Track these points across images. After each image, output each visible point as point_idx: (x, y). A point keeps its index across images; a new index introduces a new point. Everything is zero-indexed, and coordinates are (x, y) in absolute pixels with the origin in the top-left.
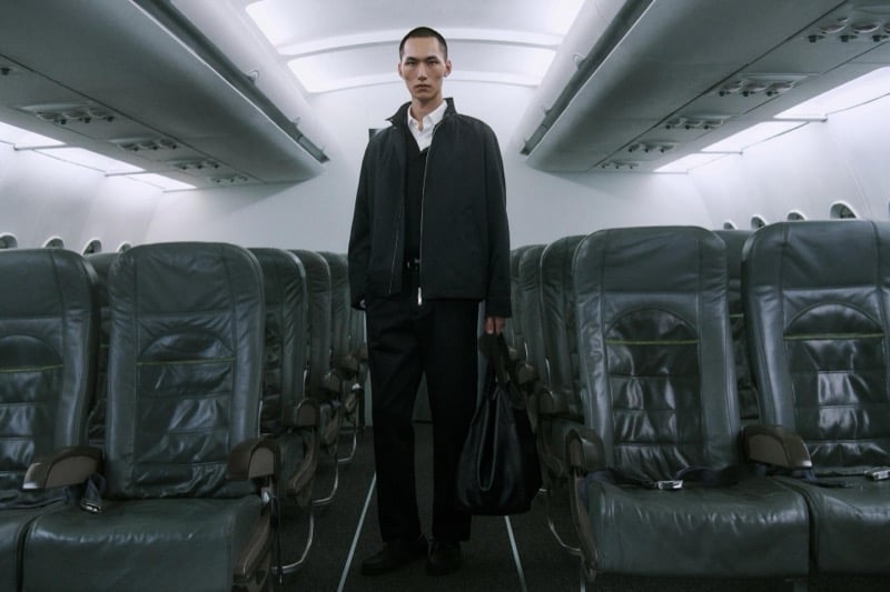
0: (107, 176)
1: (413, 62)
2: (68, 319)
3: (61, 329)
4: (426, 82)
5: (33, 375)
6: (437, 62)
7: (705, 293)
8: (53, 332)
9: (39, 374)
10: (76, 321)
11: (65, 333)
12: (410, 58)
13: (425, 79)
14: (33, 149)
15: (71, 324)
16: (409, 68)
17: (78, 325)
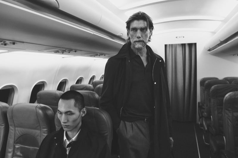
8: (38, 135)
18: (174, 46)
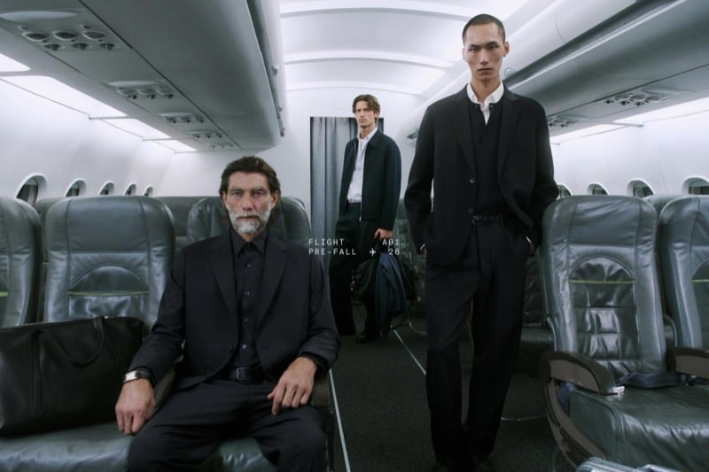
0: (144, 140)
1: (475, 48)
2: (153, 254)
3: (146, 262)
4: (487, 66)
5: (123, 299)
6: (497, 46)
7: (640, 247)
8: (140, 264)
9: (129, 298)
10: (158, 256)
11: (149, 265)
12: (473, 46)
13: (487, 63)
14: (101, 119)
15: (154, 258)
16: (471, 54)
17: (159, 259)
18: (331, 122)
